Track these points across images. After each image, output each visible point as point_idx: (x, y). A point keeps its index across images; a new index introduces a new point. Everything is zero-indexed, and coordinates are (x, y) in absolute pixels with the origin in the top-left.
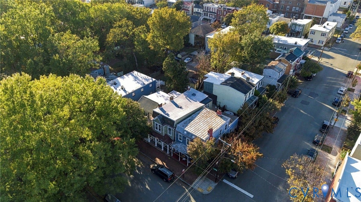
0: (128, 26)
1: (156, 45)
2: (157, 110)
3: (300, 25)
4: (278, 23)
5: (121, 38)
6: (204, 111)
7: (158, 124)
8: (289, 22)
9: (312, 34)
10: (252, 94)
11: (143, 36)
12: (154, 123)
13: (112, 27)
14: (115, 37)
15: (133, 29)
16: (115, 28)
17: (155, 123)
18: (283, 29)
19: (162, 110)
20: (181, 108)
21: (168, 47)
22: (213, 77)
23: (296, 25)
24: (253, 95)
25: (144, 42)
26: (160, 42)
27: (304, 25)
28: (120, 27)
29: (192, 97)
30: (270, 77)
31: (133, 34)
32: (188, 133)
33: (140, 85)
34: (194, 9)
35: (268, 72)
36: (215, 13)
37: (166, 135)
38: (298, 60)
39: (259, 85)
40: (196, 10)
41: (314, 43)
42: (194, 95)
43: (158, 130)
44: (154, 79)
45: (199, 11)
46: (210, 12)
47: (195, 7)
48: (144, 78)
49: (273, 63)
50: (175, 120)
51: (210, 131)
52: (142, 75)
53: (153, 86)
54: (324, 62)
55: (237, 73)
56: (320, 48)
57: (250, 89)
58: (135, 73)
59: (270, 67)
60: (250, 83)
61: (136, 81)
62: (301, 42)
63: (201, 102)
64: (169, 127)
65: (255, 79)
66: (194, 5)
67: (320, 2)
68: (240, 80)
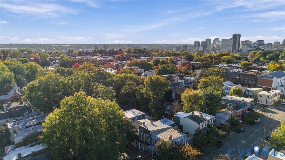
0: (133, 85)
1: (148, 95)
2: (142, 126)
3: (251, 91)
4: (235, 89)
5: (129, 91)
6: (170, 130)
7: (142, 134)
8: (244, 89)
9: (260, 97)
10: (205, 125)
11: (141, 91)
12: (139, 133)
13: (124, 85)
14: (125, 90)
15: (136, 86)
16: (126, 85)
17: (140, 133)
18: (238, 93)
19: (145, 126)
20: (156, 126)
21: (155, 96)
22: (181, 114)
23: (248, 90)
24: (206, 126)
25: (142, 94)
26: (151, 93)
27: (254, 92)
28: (129, 85)
29: (165, 123)
30: (221, 118)
31: (136, 89)
32: (158, 138)
33: (135, 116)
34: (179, 80)
35: (219, 115)
36: (193, 83)
37: (146, 141)
38: (243, 110)
39: (211, 121)
40: (180, 81)
41: (263, 104)
42: (166, 121)
43: (141, 138)
44: (144, 113)
45: (182, 82)
46: (189, 82)
47: (179, 79)
48: (138, 113)
49: (223, 110)
50: (151, 130)
51: (171, 137)
52: (138, 111)
53: (143, 117)
54: (268, 115)
55: (197, 113)
56: (268, 106)
57: (203, 121)
58: (134, 110)
59: (220, 112)
60: (203, 118)
61: (133, 114)
62: (248, 100)
63: (170, 125)
64: (148, 135)
65: (208, 117)
66: (179, 78)
67: (268, 77)
68: (197, 116)
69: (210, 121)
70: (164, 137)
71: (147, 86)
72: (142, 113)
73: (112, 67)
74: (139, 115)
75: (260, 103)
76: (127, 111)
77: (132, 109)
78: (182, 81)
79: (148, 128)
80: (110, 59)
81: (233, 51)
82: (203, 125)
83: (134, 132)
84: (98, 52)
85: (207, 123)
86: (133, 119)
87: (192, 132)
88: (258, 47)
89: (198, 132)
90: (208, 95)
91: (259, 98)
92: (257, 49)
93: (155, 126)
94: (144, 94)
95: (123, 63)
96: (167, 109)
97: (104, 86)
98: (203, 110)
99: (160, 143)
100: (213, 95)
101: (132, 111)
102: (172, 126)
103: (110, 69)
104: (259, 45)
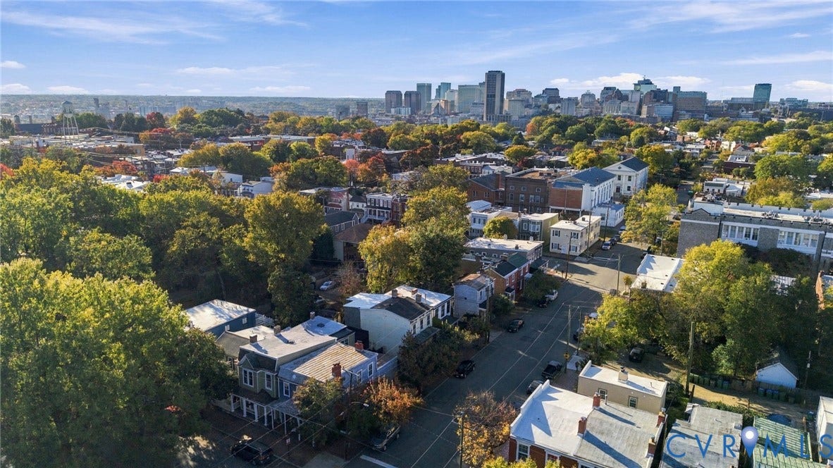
0: (209, 225)
1: (262, 254)
2: (249, 347)
3: (534, 223)
4: (496, 219)
5: (195, 246)
6: (334, 346)
7: (248, 371)
8: (517, 218)
9: (556, 235)
10: (428, 323)
11: (237, 242)
12: (240, 369)
13: (180, 227)
14: (183, 244)
15: (221, 229)
16: (185, 228)
17: (244, 369)
18: (505, 229)
19: (258, 347)
20: (292, 343)
21: (283, 256)
22: (361, 300)
23: (529, 221)
24: (431, 324)
25: (242, 252)
26: (270, 248)
27: (541, 223)
28: (195, 226)
29: (318, 329)
30: (466, 299)
31: (220, 238)
32: (299, 376)
33: (223, 321)
34: (351, 203)
35: (461, 290)
36: (389, 209)
37: (263, 391)
38: (519, 272)
39: (443, 310)
40: (354, 205)
41: (562, 252)
42: (321, 325)
43: (248, 384)
44: (251, 310)
45: (360, 207)
46: (380, 208)
47: (352, 200)
48: (233, 310)
49: (471, 277)
50: (276, 357)
51: (336, 369)
52: (231, 305)
53: (251, 322)
54: (575, 279)
55: (404, 292)
56: (573, 258)
57: (421, 312)
58: (217, 303)
59: (463, 283)
60: (422, 305)
61: (217, 316)
62: (528, 246)
63: (331, 335)
64: (267, 373)
65: (433, 300)
66: (351, 196)
67: (572, 185)
68: (406, 301)
69: (440, 309)
70: (318, 371)
71: (254, 227)
72: (246, 308)
73: (129, 170)
74: (235, 316)
75: (555, 250)
76: (195, 308)
77: (212, 299)
78: (360, 204)
79: (266, 352)
80: (121, 147)
81: (487, 119)
82: (422, 322)
83: (223, 369)
84: (74, 122)
85: (433, 314)
86: (218, 330)
87: (395, 344)
88: (546, 107)
89: (412, 343)
90: (431, 241)
91: (554, 240)
92: (543, 111)
93: (287, 342)
94: (247, 253)
95: (171, 156)
96: (323, 290)
97: (107, 235)
98: (419, 282)
99: (307, 389)
100: (444, 240)
101: (212, 307)
102: (340, 336)
103: (124, 177)
104: (550, 102)
